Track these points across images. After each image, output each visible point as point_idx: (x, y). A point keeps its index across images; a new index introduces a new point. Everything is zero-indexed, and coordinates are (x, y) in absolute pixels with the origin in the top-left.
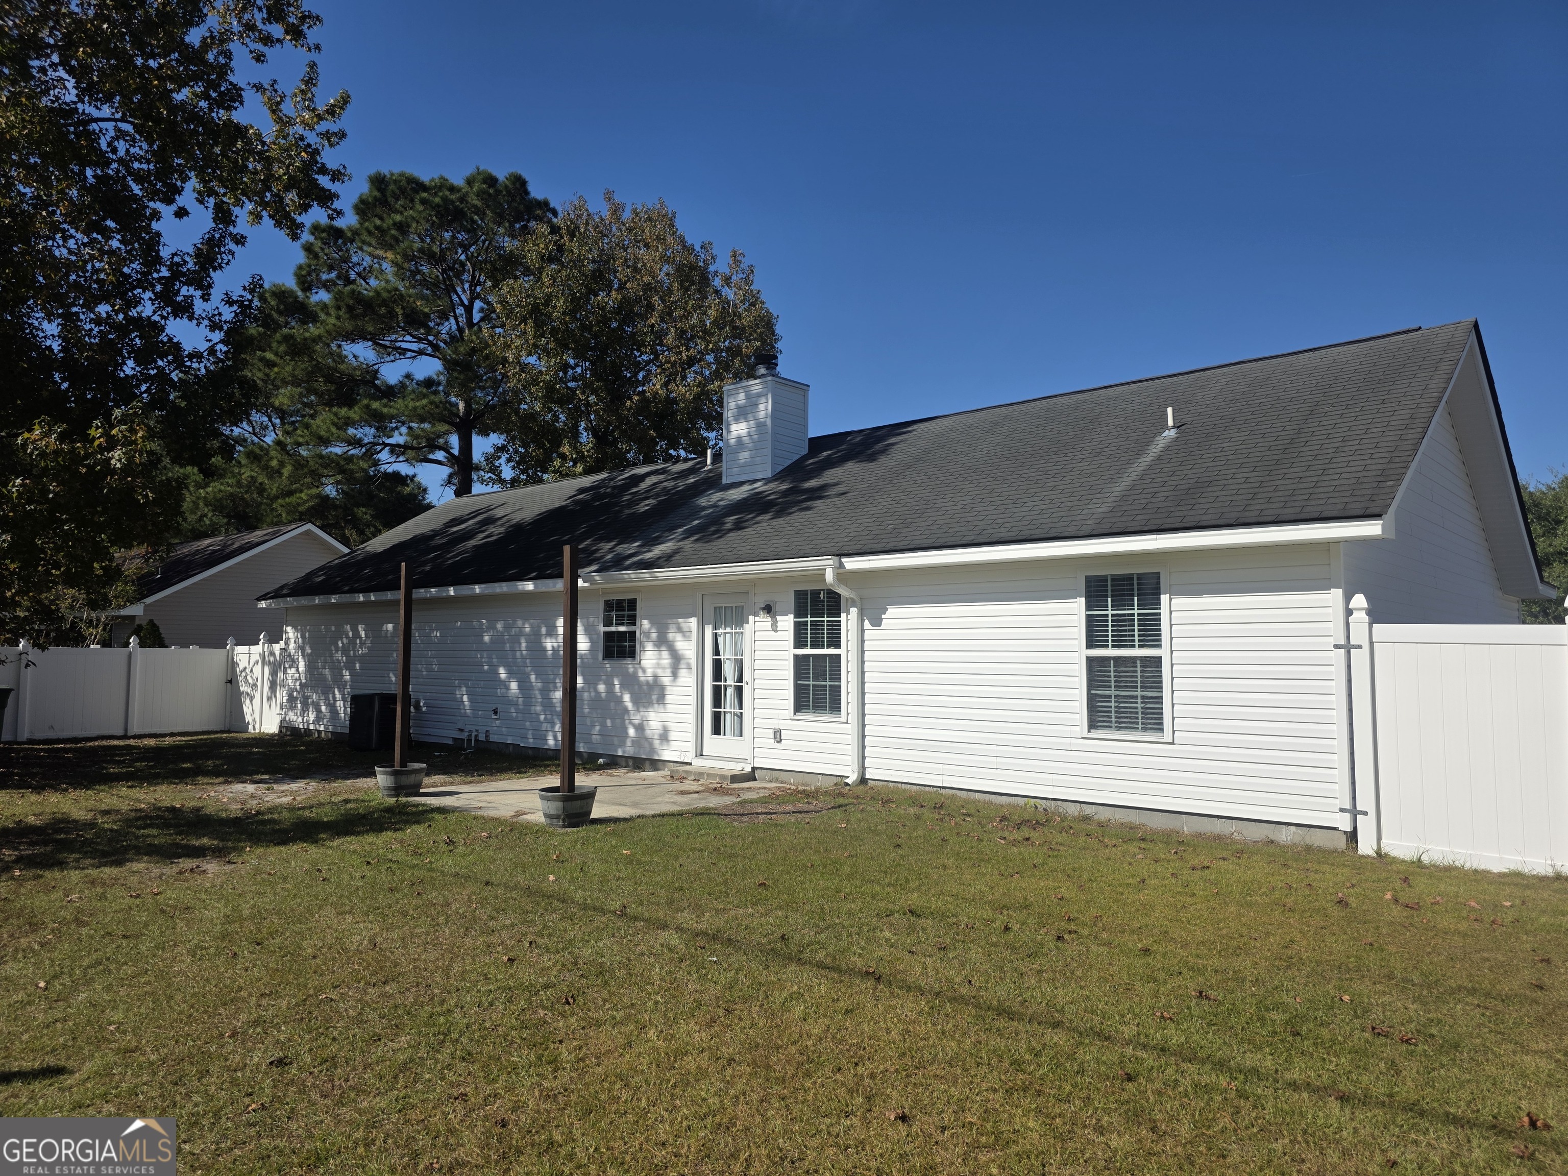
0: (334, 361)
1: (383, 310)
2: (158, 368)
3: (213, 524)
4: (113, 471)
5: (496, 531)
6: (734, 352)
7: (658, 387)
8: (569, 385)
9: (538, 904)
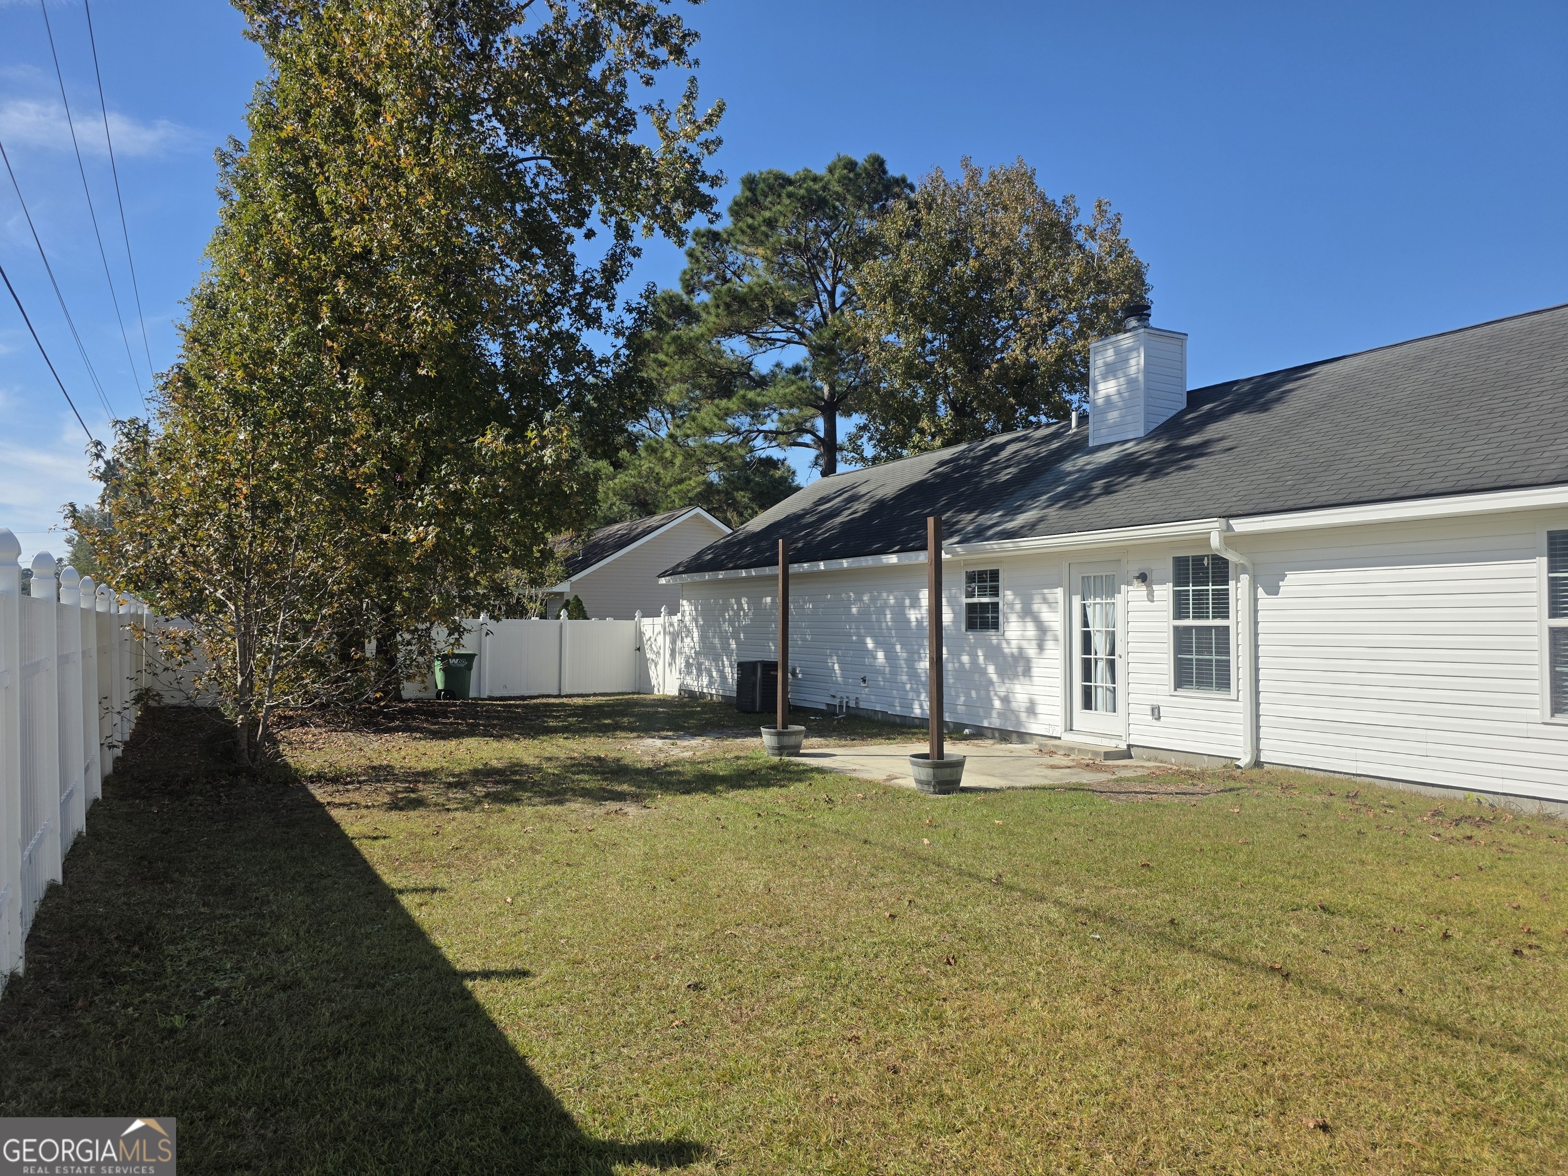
0: (715, 356)
1: (756, 304)
2: (575, 374)
3: (620, 511)
4: (545, 468)
5: (861, 507)
6: (1100, 308)
7: (1018, 352)
8: (927, 359)
9: (914, 865)
